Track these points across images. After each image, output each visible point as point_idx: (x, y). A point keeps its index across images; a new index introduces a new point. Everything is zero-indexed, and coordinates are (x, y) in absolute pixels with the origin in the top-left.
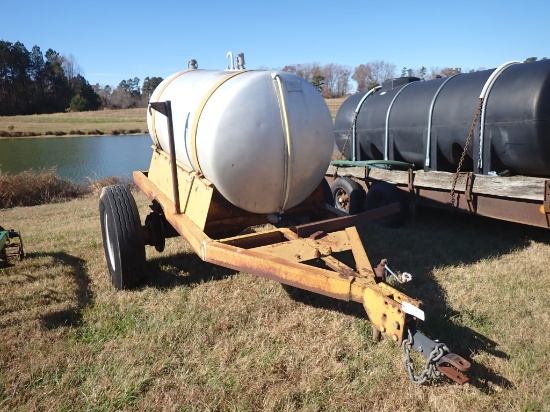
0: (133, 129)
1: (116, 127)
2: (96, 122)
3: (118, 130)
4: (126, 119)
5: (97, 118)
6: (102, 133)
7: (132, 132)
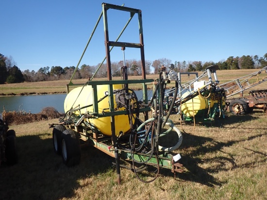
0: (32, 92)
1: (24, 91)
2: (15, 89)
4: (31, 87)
6: (15, 95)
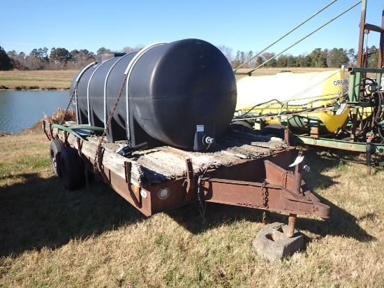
0: (33, 86)
1: (19, 84)
2: (5, 80)
3: (20, 86)
4: (29, 78)
5: (5, 76)
6: (7, 88)
7: (32, 88)
